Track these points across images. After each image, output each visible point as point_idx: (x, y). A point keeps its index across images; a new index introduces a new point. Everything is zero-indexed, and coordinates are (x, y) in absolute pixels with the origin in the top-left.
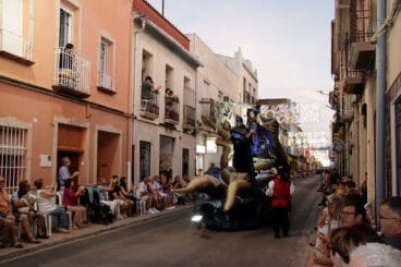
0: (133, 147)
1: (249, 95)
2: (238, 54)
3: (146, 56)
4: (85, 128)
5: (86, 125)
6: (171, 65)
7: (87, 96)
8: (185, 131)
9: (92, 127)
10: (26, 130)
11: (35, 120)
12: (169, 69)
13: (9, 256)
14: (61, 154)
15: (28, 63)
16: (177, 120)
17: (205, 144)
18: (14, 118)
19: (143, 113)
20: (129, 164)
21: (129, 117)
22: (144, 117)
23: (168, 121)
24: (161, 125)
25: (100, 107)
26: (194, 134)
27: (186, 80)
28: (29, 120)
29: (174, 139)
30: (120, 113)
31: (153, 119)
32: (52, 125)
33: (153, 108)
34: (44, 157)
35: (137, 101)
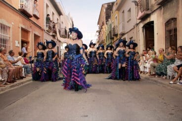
2: (69, 14)
3: (47, 6)
4: (30, 32)
5: (29, 30)
6: (54, 12)
7: (31, 17)
9: (32, 31)
10: (10, 27)
11: (13, 23)
12: (53, 14)
17: (62, 46)
18: (5, 21)
19: (47, 29)
21: (42, 30)
22: (47, 31)
23: (54, 34)
24: (52, 36)
25: (34, 23)
26: (60, 41)
27: (58, 20)
28: (11, 23)
30: (40, 28)
31: (49, 32)
32: (19, 27)
33: (50, 28)
34: (17, 42)
35: (45, 24)
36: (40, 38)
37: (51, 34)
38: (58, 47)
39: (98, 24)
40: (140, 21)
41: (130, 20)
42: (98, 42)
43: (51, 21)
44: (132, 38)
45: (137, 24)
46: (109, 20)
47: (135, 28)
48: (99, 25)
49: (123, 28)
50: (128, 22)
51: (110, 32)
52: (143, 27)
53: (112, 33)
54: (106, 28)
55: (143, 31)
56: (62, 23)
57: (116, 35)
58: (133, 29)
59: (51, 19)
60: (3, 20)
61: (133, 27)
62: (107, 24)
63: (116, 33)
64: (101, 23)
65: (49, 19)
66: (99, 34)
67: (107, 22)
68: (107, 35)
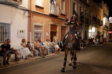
1: (105, 14)
3: (74, 4)
4: (58, 25)
5: (57, 24)
6: (81, 6)
7: (58, 16)
8: (86, 26)
10: (42, 26)
11: (45, 23)
13: (39, 59)
14: (51, 32)
15: (42, 8)
16: (83, 23)
17: (91, 29)
23: (80, 23)
25: (61, 19)
26: (88, 26)
28: (43, 24)
29: (82, 28)
32: (49, 25)
34: (47, 33)
36: (67, 27)
60: (38, 23)
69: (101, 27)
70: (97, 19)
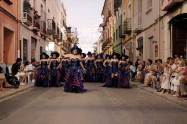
0: (20, 41)
8: (42, 36)
16: (39, 28)
17: (48, 46)
19: (26, 20)
20: (19, 51)
21: (18, 21)
23: (35, 28)
24: (32, 30)
26: (45, 39)
27: (42, 6)
29: (36, 40)
30: (13, 18)
31: (28, 26)
33: (29, 18)
35: (22, 13)
36: (14, 34)
37: (31, 27)
38: (41, 48)
39: (102, 14)
40: (165, 12)
41: (150, 10)
42: (102, 41)
43: (31, 9)
44: (152, 37)
45: (161, 18)
46: (119, 8)
47: (157, 22)
48: (103, 16)
49: (140, 21)
50: (147, 13)
51: (120, 27)
52: (170, 23)
53: (123, 30)
54: (113, 22)
55: (170, 29)
56: (49, 11)
57: (129, 33)
58: (154, 24)
59: (32, 6)
61: (154, 22)
62: (115, 14)
63: (129, 30)
64: (107, 13)
65: (29, 5)
66: (104, 29)
67: (115, 11)
68: (115, 31)
69: (60, 43)
70: (56, 28)
